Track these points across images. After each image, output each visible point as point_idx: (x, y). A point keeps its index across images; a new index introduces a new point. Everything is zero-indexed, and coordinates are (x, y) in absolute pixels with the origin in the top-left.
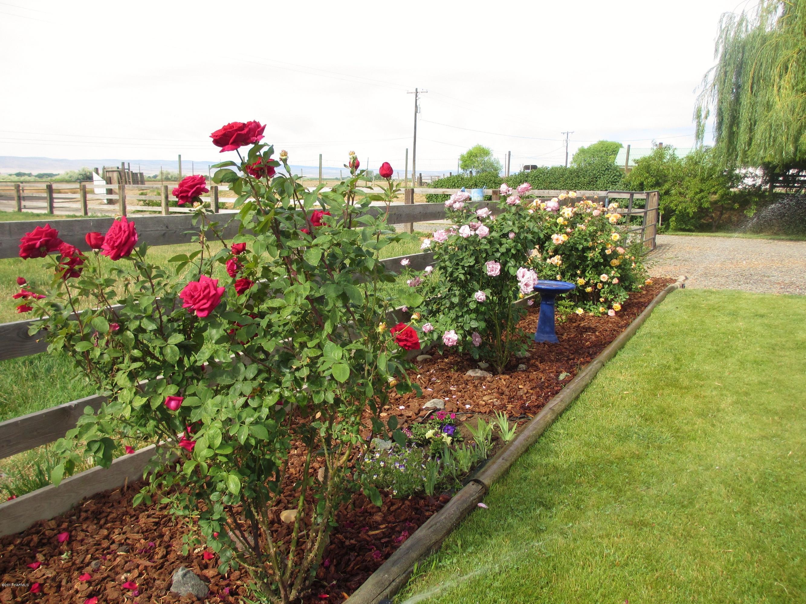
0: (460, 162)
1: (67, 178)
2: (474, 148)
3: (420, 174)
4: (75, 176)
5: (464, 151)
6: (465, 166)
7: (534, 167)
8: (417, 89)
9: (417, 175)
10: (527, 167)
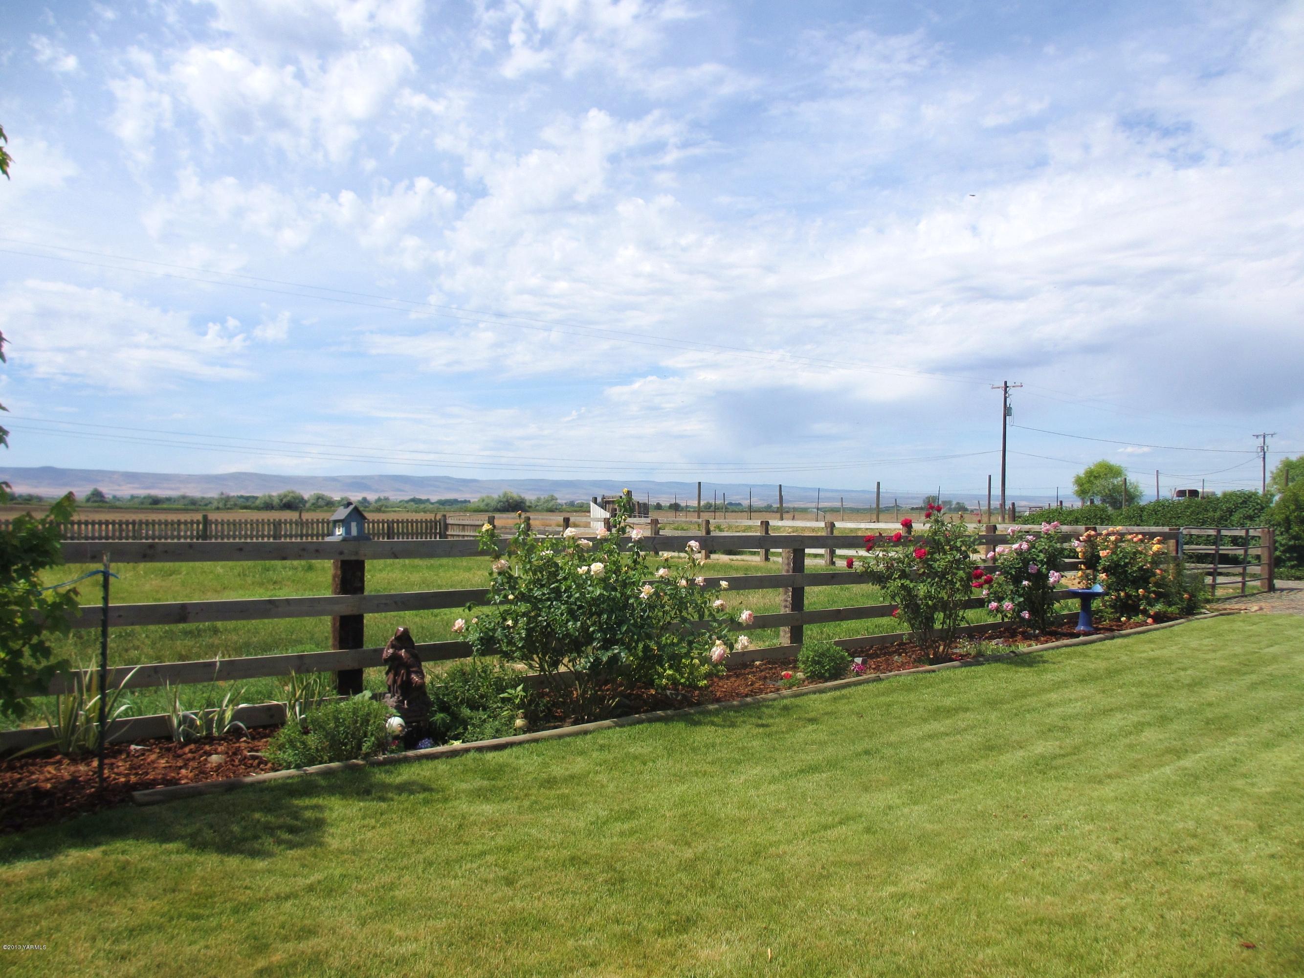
0: (1076, 488)
1: (482, 506)
2: (1096, 466)
3: (1013, 504)
4: (493, 504)
5: (1081, 472)
6: (1082, 493)
7: (1194, 493)
8: (1006, 383)
9: (1008, 505)
10: (1181, 493)
